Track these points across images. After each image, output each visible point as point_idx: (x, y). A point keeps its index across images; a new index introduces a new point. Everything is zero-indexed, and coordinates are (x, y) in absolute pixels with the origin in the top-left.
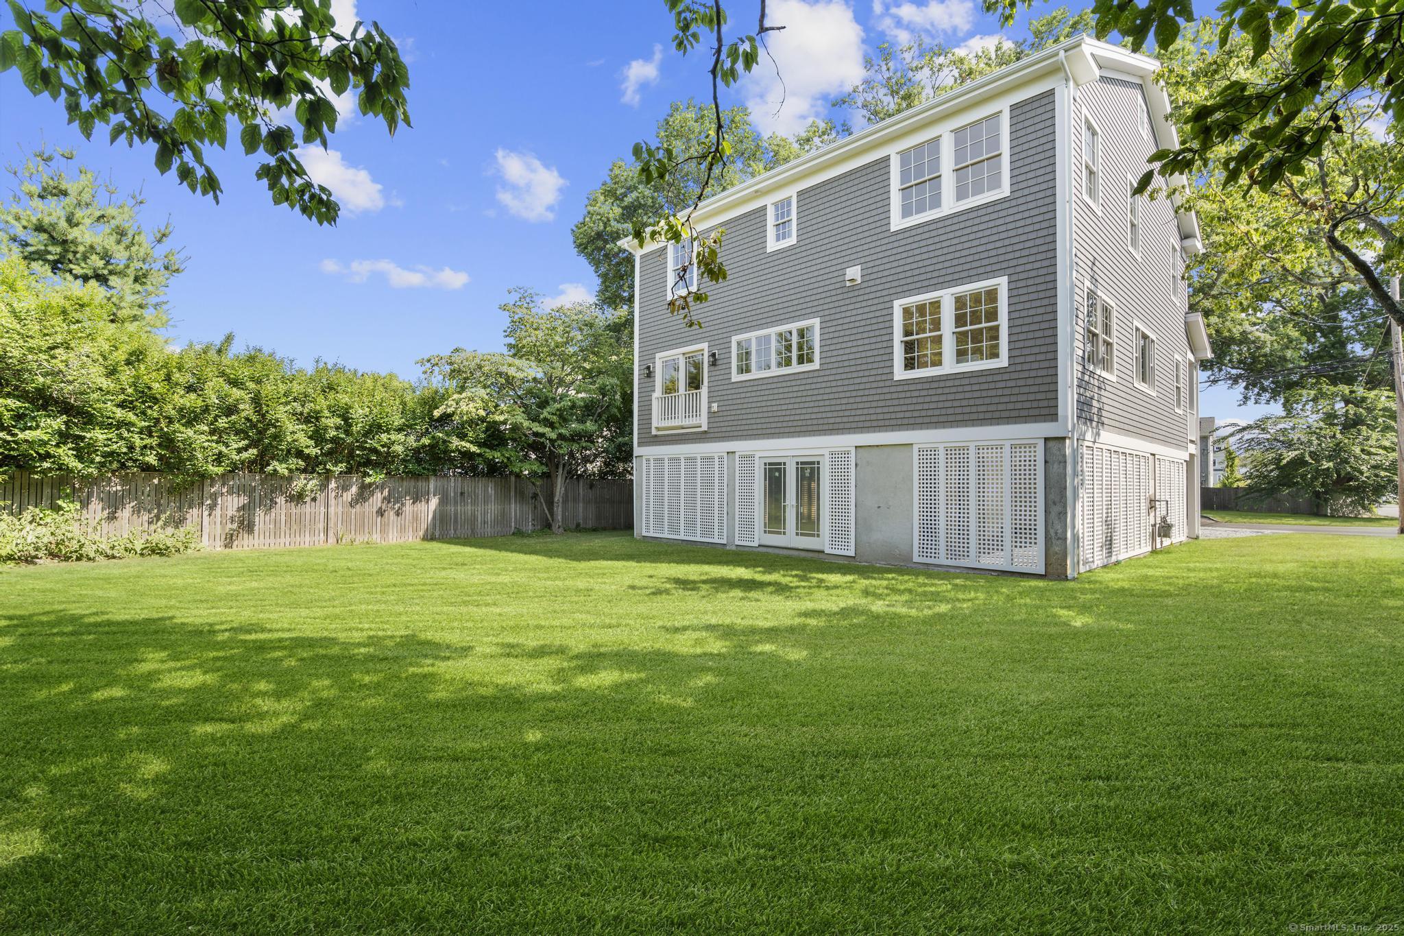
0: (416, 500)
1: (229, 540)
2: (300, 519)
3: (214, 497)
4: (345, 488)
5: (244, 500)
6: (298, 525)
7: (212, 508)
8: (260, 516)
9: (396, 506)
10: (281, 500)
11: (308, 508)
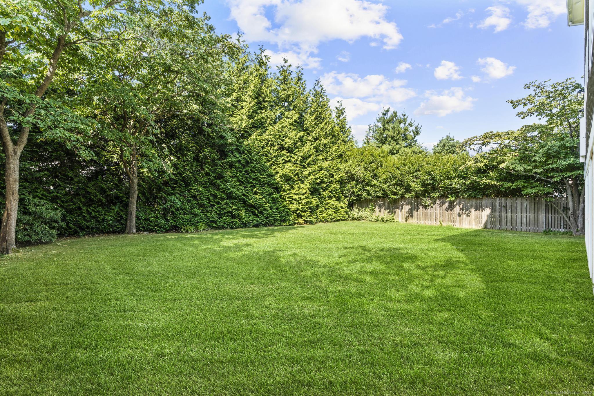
0: (477, 209)
1: (407, 219)
2: (427, 214)
3: (402, 205)
4: (443, 203)
5: (410, 207)
6: (427, 217)
7: (401, 209)
8: (415, 213)
9: (467, 212)
10: (421, 207)
11: (429, 211)
